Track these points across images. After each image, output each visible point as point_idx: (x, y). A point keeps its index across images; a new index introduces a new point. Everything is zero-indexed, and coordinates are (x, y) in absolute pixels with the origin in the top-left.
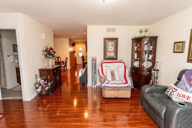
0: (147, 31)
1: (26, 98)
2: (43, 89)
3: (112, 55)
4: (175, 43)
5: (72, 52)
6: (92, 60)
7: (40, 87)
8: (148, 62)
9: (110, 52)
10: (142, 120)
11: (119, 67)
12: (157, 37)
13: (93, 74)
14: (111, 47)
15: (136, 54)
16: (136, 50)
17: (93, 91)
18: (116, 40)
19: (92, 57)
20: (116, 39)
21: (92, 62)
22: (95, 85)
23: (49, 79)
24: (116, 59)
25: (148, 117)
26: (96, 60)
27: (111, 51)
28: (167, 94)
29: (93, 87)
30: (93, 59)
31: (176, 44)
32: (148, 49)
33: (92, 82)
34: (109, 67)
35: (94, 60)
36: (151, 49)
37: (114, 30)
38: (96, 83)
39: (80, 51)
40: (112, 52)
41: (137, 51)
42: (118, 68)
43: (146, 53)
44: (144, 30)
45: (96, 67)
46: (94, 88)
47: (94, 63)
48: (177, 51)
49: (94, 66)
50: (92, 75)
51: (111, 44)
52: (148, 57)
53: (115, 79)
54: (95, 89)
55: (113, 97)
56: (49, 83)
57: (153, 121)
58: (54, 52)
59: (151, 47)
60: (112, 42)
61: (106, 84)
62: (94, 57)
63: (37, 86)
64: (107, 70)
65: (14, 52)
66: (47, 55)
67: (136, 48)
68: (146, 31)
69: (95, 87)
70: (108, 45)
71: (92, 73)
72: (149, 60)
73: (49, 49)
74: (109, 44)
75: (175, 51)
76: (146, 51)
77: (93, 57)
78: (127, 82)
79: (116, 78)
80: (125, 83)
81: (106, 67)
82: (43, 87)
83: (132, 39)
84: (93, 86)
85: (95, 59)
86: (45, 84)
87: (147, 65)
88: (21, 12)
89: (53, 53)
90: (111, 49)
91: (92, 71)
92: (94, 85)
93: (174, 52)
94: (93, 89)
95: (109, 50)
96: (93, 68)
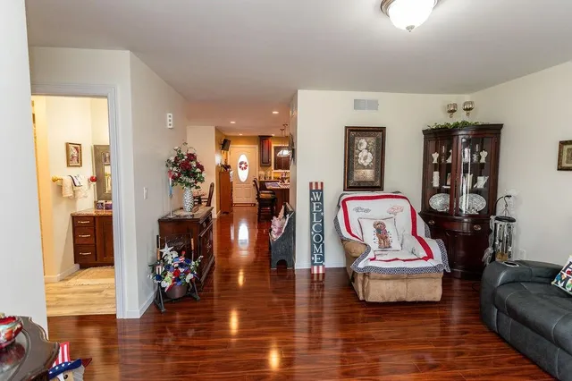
0: (470, 109)
1: (127, 310)
2: (180, 280)
3: (369, 174)
4: (563, 143)
5: (222, 166)
6: (311, 191)
7: (170, 274)
8: (472, 195)
9: (364, 167)
10: (500, 365)
11: (393, 212)
12: (501, 126)
13: (315, 233)
14: (365, 153)
15: (436, 175)
16: (435, 161)
17: (315, 284)
18: (378, 133)
19: (311, 184)
20: (380, 131)
21: (311, 196)
22: (321, 267)
23: (193, 248)
24: (380, 188)
25: (514, 356)
26: (322, 190)
27: (366, 164)
28: (560, 285)
29: (315, 272)
30: (314, 188)
31: (566, 147)
32: (472, 160)
33: (312, 255)
34: (367, 211)
35: (317, 190)
36: (483, 160)
37: (373, 105)
38: (322, 258)
39: (241, 163)
40: (368, 167)
41: (440, 166)
42: (392, 215)
43: (466, 172)
44: (460, 108)
45: (323, 211)
46: (318, 274)
47: (317, 201)
48: (569, 165)
49: (317, 209)
50: (312, 236)
51: (365, 145)
52: (475, 181)
53: (390, 247)
54: (321, 279)
55: (392, 300)
56: (193, 263)
57: (533, 366)
58: (199, 166)
59: (484, 154)
60: (369, 139)
61: (371, 260)
62: (316, 183)
63: (160, 269)
64: (362, 221)
65: (68, 165)
66: (179, 175)
67: (435, 156)
68: (467, 109)
69: (321, 272)
70: (357, 149)
71: (311, 230)
72: (477, 192)
73: (186, 157)
74: (361, 145)
75: (565, 165)
76: (466, 165)
77: (314, 181)
78: (430, 256)
79: (392, 245)
80: (425, 259)
81: (357, 210)
82: (177, 273)
83: (425, 132)
84: (315, 267)
85: (319, 188)
86: (181, 265)
87: (470, 204)
88: (127, 49)
89: (198, 170)
90: (365, 158)
91: (312, 223)
92: (318, 265)
93: (560, 168)
94: (315, 279)
95: (361, 161)
96: (315, 214)
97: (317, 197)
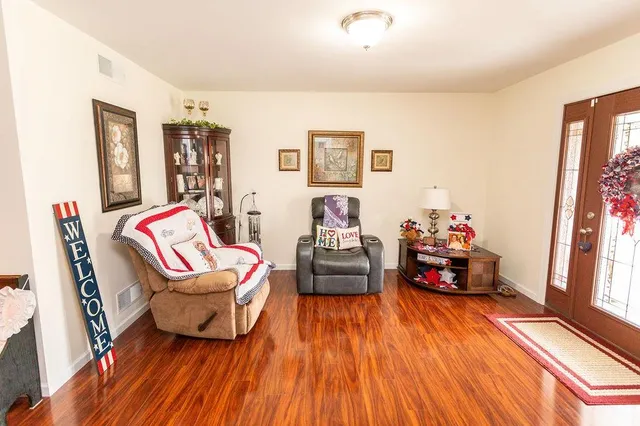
0: (206, 109)
3: (127, 183)
4: (282, 151)
6: (61, 221)
9: (120, 171)
12: (229, 130)
13: (88, 300)
14: (120, 148)
19: (56, 208)
20: (131, 117)
21: (63, 232)
22: (110, 354)
26: (77, 217)
27: (123, 166)
29: (105, 367)
30: (65, 216)
31: (283, 154)
33: (94, 342)
34: (172, 233)
35: (70, 218)
44: (197, 107)
45: (88, 255)
47: (76, 239)
48: (286, 167)
49: (79, 254)
50: (84, 308)
51: (119, 136)
59: (220, 157)
60: (122, 127)
67: (177, 156)
68: (202, 109)
69: (111, 361)
71: (81, 296)
74: (115, 135)
75: (283, 167)
77: (60, 200)
79: (218, 264)
80: (261, 261)
81: (164, 233)
84: (103, 360)
85: (73, 214)
90: (121, 156)
91: (78, 284)
92: (105, 353)
95: (118, 161)
96: (78, 265)
97: (73, 232)
